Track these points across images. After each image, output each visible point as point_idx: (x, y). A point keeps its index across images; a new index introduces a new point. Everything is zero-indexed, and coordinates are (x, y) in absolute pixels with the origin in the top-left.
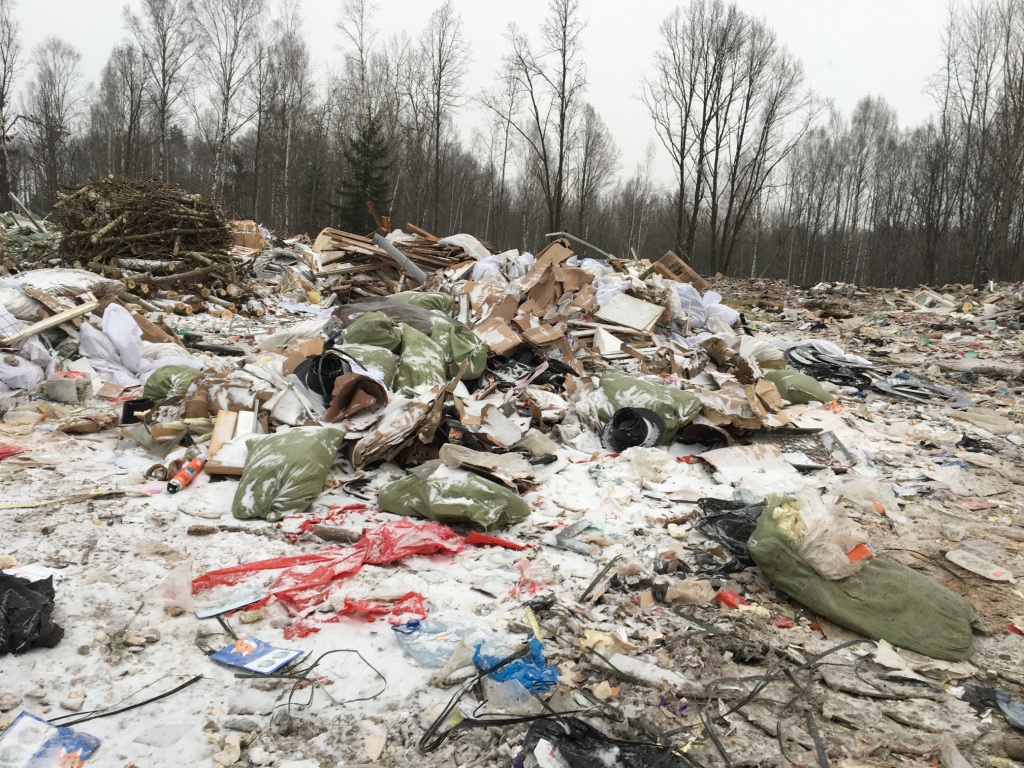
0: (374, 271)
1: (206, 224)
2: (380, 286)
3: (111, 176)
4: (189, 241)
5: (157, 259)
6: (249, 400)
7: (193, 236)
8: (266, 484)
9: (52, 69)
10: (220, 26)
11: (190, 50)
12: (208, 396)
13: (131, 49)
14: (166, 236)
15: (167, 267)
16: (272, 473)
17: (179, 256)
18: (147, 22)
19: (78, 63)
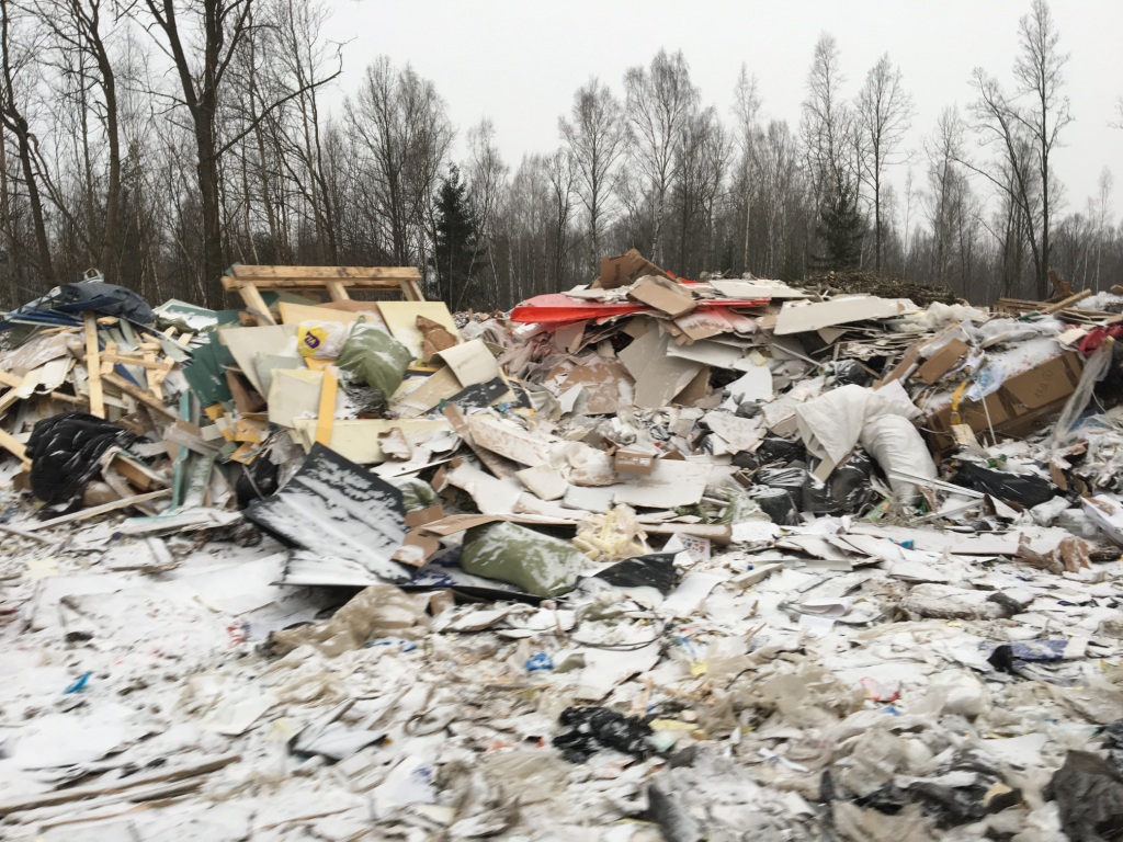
13: (559, 155)
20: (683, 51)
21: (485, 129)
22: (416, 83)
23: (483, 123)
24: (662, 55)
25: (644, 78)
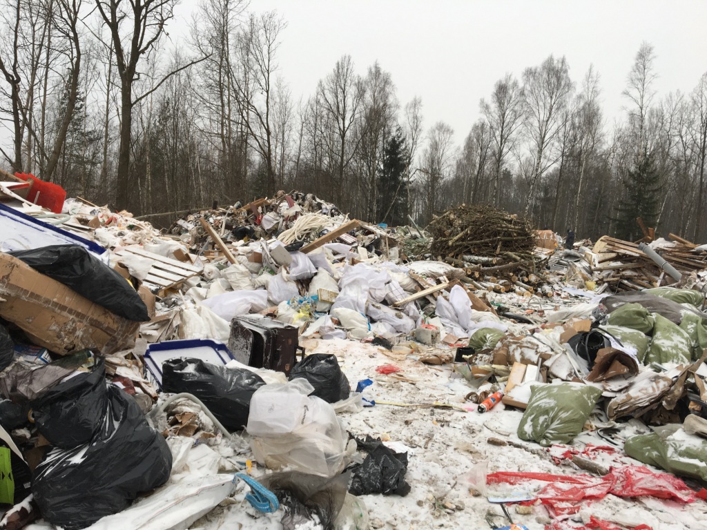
0: (639, 269)
1: (519, 234)
2: (643, 280)
3: (464, 205)
4: (507, 245)
5: (486, 256)
6: (535, 358)
7: (510, 242)
8: (542, 419)
9: (438, 140)
10: (541, 103)
11: (519, 121)
12: (508, 352)
13: (483, 125)
14: (492, 242)
15: (492, 261)
16: (546, 412)
17: (500, 254)
18: (494, 107)
19: (452, 136)
20: (566, 57)
21: (415, 104)
22: (380, 74)
23: (415, 100)
24: (551, 60)
25: (537, 74)
